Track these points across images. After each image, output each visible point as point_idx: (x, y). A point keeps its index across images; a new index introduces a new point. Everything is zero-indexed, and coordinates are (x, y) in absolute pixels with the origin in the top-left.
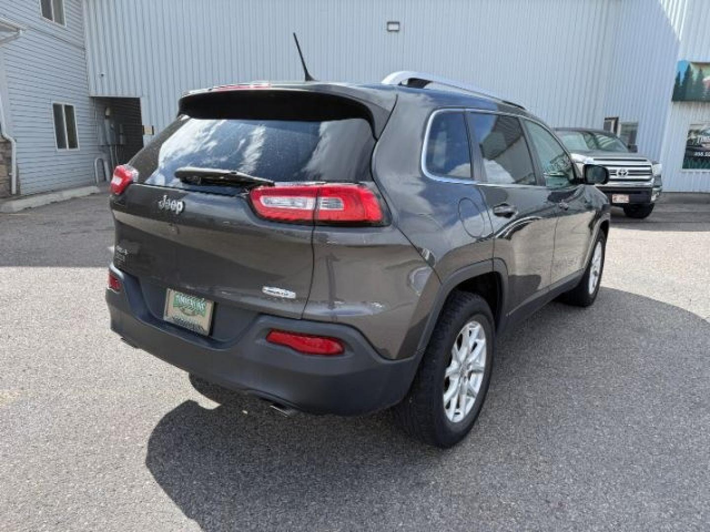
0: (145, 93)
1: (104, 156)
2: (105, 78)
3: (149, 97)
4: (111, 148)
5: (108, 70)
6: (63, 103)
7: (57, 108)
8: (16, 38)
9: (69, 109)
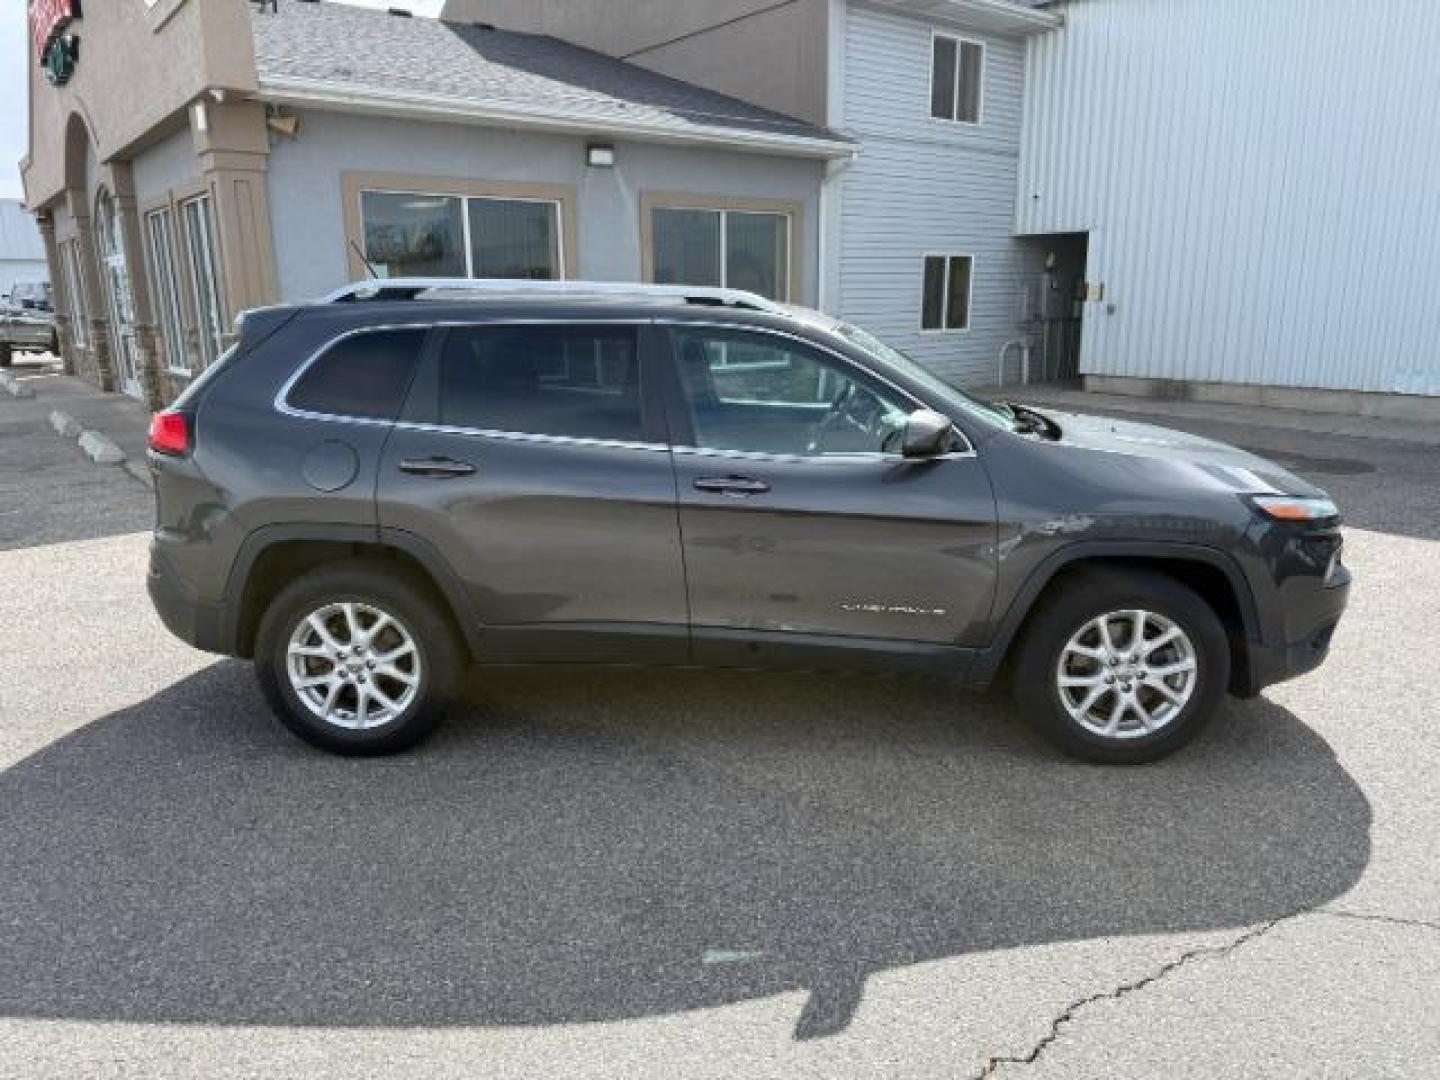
0: (1099, 222)
1: (1023, 340)
2: (1040, 203)
3: (1104, 230)
4: (1046, 327)
5: (1046, 187)
6: (948, 253)
7: (933, 265)
8: (848, 165)
9: (960, 264)
